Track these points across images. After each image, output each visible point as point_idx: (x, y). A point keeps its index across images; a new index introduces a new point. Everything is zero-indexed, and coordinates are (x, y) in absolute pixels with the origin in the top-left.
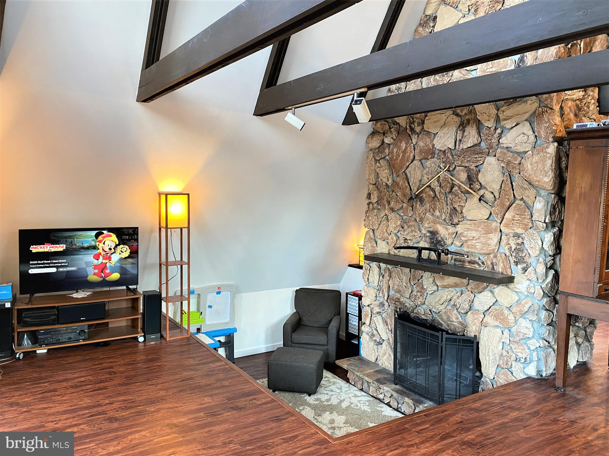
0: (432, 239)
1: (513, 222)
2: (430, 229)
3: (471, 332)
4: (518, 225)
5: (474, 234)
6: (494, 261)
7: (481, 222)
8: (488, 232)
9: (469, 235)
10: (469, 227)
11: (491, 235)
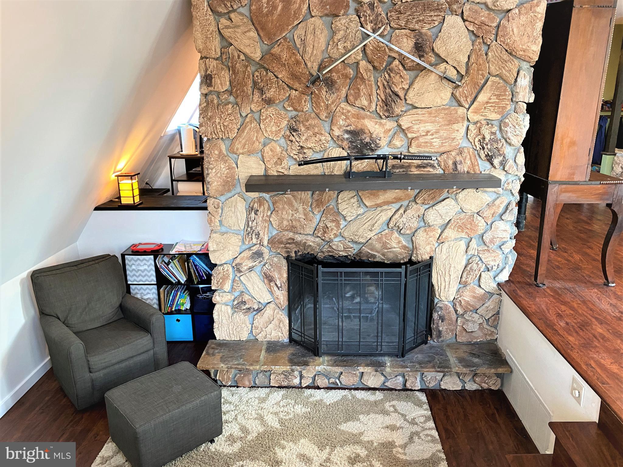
0: (353, 142)
1: (485, 106)
2: (348, 128)
3: (423, 254)
4: (492, 109)
5: (429, 127)
6: (458, 159)
7: (440, 109)
8: (451, 122)
9: (422, 129)
10: (422, 118)
11: (455, 126)
